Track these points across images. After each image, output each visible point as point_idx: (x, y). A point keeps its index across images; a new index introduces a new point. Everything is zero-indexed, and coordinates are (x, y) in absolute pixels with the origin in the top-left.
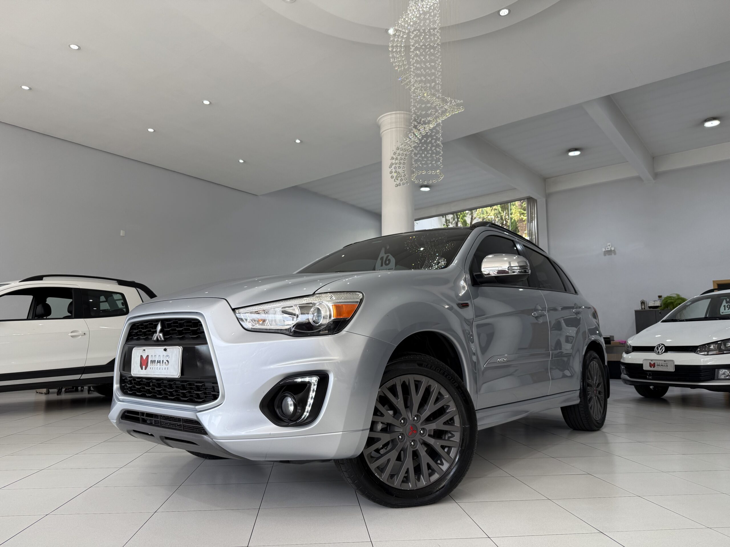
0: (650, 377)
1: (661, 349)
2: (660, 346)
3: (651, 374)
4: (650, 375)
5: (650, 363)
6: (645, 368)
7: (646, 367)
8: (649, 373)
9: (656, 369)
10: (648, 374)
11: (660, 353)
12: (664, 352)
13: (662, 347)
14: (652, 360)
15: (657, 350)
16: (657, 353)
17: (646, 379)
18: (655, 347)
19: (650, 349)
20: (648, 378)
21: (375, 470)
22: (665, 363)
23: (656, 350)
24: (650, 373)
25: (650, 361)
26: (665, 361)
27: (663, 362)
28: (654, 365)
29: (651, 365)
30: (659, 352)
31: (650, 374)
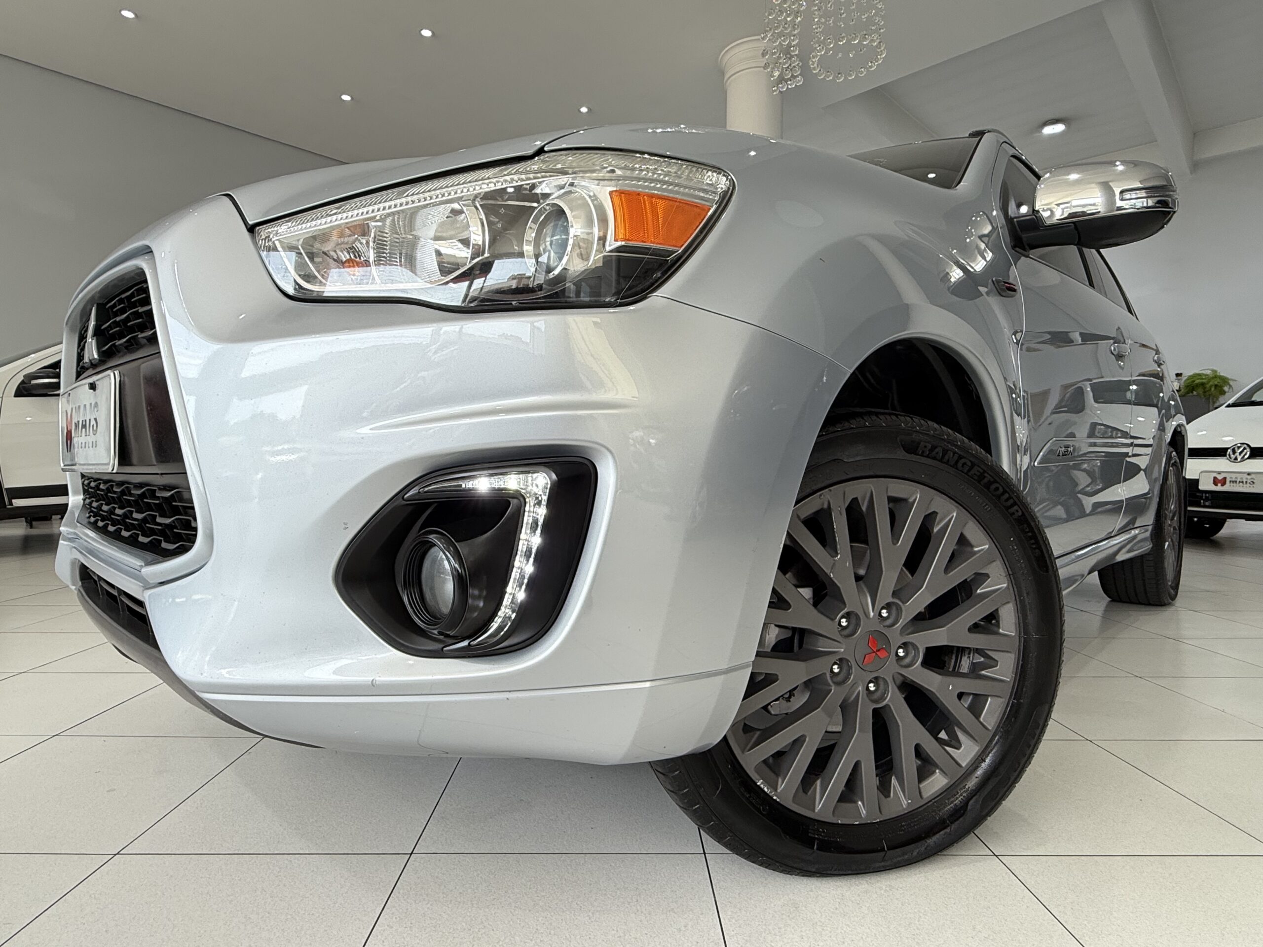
0: (1207, 504)
1: (1240, 453)
2: (1239, 448)
3: (1210, 498)
4: (1207, 499)
5: (1215, 478)
6: (1202, 487)
7: (1206, 485)
8: (1206, 497)
9: (1228, 488)
10: (1204, 498)
11: (1239, 460)
12: (1248, 458)
13: (1245, 449)
14: (1219, 473)
15: (1234, 454)
16: (1232, 460)
17: (1199, 506)
18: (1227, 449)
19: (1219, 452)
20: (1202, 504)
21: (757, 770)
22: (1249, 477)
23: (1231, 453)
24: (1207, 495)
25: (1215, 475)
26: (1249, 474)
27: (1246, 476)
28: (1223, 482)
29: (1216, 482)
30: (1236, 459)
31: (1208, 497)
